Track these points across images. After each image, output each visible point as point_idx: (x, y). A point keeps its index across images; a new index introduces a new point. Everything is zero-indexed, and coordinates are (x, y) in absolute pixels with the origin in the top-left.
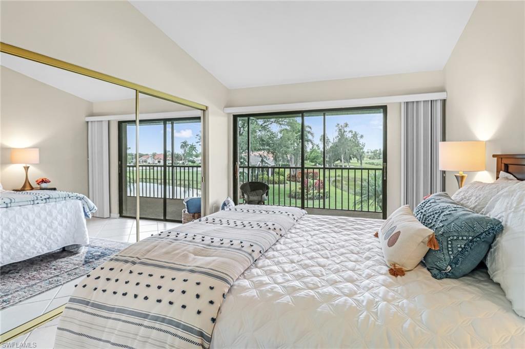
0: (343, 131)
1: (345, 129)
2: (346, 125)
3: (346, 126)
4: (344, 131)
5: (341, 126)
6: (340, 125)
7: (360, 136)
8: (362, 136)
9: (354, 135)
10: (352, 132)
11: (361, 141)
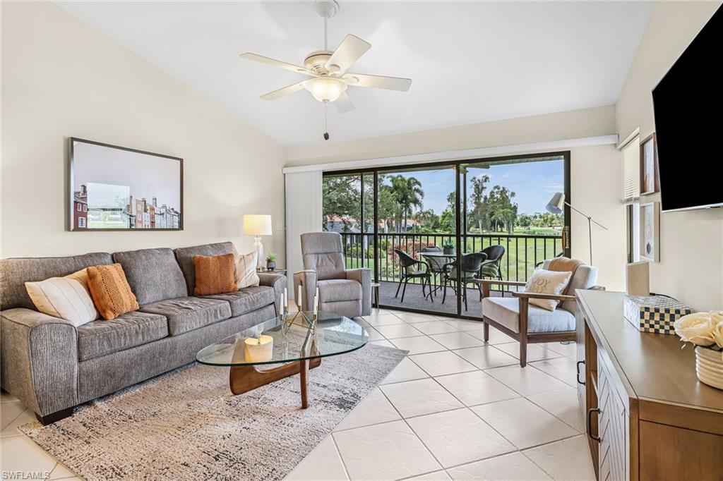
0: (480, 187)
1: (484, 185)
2: (486, 179)
3: (485, 181)
4: (483, 188)
5: (479, 181)
6: (476, 180)
7: (510, 193)
8: (513, 194)
9: (502, 192)
10: (499, 189)
11: (513, 201)
